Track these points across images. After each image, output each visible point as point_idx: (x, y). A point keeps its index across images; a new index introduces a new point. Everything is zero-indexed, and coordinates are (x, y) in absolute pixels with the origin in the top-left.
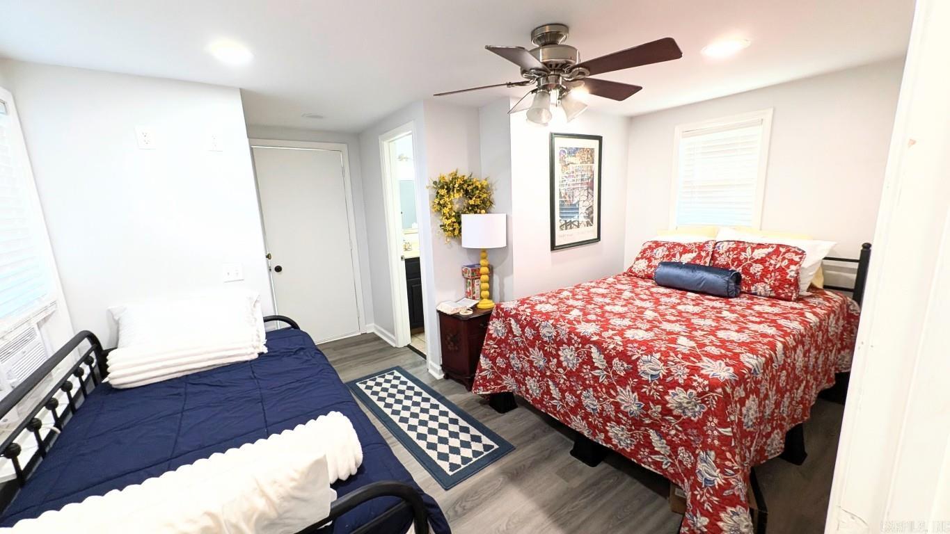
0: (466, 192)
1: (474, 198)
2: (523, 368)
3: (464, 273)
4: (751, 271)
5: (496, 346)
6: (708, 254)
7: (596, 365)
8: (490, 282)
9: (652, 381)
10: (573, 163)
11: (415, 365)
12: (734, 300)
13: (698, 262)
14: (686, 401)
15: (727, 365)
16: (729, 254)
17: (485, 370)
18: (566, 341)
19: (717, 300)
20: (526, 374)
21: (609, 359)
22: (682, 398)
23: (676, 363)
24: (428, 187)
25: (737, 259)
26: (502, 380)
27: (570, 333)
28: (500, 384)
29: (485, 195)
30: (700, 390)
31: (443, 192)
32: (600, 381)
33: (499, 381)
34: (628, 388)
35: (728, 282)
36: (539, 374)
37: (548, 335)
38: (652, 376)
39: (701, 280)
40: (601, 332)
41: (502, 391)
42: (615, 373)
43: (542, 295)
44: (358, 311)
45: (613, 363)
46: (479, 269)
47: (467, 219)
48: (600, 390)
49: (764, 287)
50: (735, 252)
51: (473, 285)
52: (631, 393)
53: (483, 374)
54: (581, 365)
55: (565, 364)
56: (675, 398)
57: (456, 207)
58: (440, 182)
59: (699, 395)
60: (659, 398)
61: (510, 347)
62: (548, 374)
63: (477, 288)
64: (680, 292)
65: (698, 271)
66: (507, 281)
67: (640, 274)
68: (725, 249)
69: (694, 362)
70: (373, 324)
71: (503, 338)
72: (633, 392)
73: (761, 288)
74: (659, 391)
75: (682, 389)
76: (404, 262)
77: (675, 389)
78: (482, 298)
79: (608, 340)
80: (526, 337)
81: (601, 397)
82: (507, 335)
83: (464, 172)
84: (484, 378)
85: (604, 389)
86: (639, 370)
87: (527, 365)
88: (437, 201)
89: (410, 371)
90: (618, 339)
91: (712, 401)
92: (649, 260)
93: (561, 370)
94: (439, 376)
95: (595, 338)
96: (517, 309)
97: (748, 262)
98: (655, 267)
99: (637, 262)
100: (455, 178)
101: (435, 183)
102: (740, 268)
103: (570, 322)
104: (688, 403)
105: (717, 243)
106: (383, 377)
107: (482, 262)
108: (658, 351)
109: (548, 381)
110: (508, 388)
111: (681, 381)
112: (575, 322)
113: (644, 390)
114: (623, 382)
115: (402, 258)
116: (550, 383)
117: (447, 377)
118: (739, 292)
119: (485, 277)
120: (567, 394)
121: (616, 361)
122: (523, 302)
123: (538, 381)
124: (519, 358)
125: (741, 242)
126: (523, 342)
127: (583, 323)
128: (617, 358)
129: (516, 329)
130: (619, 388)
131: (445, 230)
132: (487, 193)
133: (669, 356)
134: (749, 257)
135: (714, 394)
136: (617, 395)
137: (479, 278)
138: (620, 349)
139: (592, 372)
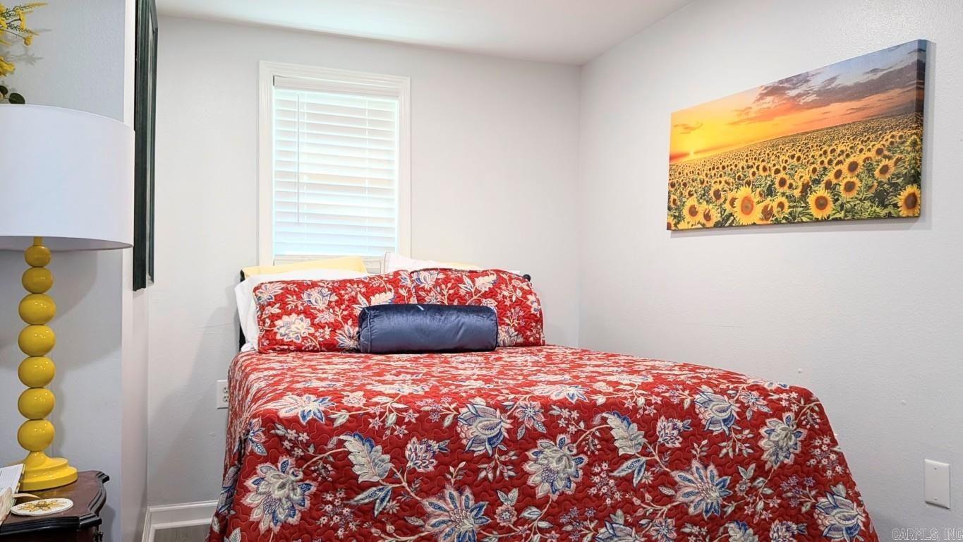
6: (409, 293)
7: (621, 452)
9: (729, 429)
14: (783, 434)
16: (441, 289)
21: (647, 426)
22: (780, 432)
30: (795, 408)
32: (637, 480)
34: (695, 464)
38: (725, 421)
39: (458, 327)
42: (662, 450)
45: (659, 429)
50: (449, 285)
56: (772, 437)
59: (797, 415)
60: (750, 451)
67: (312, 344)
72: (706, 467)
74: (746, 441)
75: (775, 419)
80: (412, 472)
85: (647, 496)
86: (704, 422)
91: (812, 416)
92: (308, 314)
96: (346, 408)
97: (475, 298)
105: (410, 274)
113: (724, 451)
114: (681, 458)
121: (661, 423)
128: (663, 418)
130: (676, 475)
134: (473, 291)
139: (615, 474)
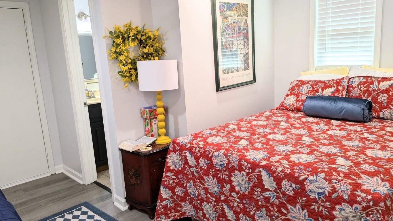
0: (141, 42)
1: (148, 47)
2: (199, 195)
3: (142, 114)
4: (379, 100)
5: (174, 177)
6: (344, 88)
7: (266, 187)
8: (166, 120)
9: (319, 198)
10: (231, 16)
11: (102, 199)
12: (369, 124)
13: (336, 95)
14: (352, 215)
15: (383, 180)
16: (361, 87)
17: (165, 199)
18: (237, 167)
19: (356, 125)
20: (202, 201)
21: (278, 181)
22: (348, 212)
23: (339, 181)
24: (104, 37)
25: (368, 91)
26: (181, 207)
27: (240, 160)
28: (180, 211)
29: (157, 45)
30: (364, 204)
31: (119, 41)
32: (272, 201)
33: (179, 209)
34: (298, 206)
35: (363, 109)
36: (214, 200)
37: (220, 163)
38: (319, 194)
39: (341, 110)
40: (269, 157)
41: (182, 217)
42: (284, 193)
43: (212, 129)
44: (47, 154)
45: (282, 184)
46: (156, 110)
47: (142, 65)
48: (272, 209)
49: (390, 112)
50: (365, 85)
51: (151, 125)
52: (301, 210)
53: (164, 203)
54: (252, 188)
55: (237, 188)
56: (342, 213)
57: (132, 55)
58: (115, 31)
59: (364, 209)
60: (327, 213)
61: (187, 177)
62: (223, 198)
63: (154, 127)
64: (325, 120)
65: (338, 102)
66: (180, 119)
67: (291, 108)
68: (357, 83)
69: (355, 180)
70: (62, 165)
71: (180, 169)
72: (303, 210)
73: (387, 113)
74: (326, 208)
75: (348, 205)
76: (87, 108)
77: (341, 204)
78: (159, 135)
79: (277, 164)
80: (201, 167)
81: (274, 215)
82: (184, 167)
83: (137, 24)
84: (165, 207)
85: (275, 208)
86: (307, 189)
87: (203, 192)
88: (113, 49)
89: (97, 206)
90: (284, 162)
91: (376, 214)
92: (297, 96)
93: (234, 194)
94: (124, 207)
95: (263, 163)
96: (191, 143)
97: (376, 93)
98: (303, 101)
99: (287, 98)
100: (130, 29)
101: (111, 33)
102: (370, 98)
103: (239, 151)
104: (354, 217)
105: (350, 79)
106: (72, 213)
107: (158, 103)
108: (322, 172)
109: (222, 205)
110: (187, 214)
111: (346, 197)
112: (243, 151)
113: (313, 207)
114: (292, 201)
115: (85, 104)
116: (225, 207)
117: (131, 208)
118: (371, 117)
119: (161, 117)
120: (241, 215)
121: (284, 182)
122: (196, 136)
123: (214, 206)
124: (195, 186)
125: (368, 77)
126: (198, 172)
127: (251, 151)
128: (286, 180)
129: (191, 161)
130: (289, 206)
131: (123, 76)
132: (159, 43)
133: (333, 175)
134: (376, 89)
135: (378, 208)
136: (288, 213)
137: (156, 118)
138: (288, 171)
139: (263, 194)
